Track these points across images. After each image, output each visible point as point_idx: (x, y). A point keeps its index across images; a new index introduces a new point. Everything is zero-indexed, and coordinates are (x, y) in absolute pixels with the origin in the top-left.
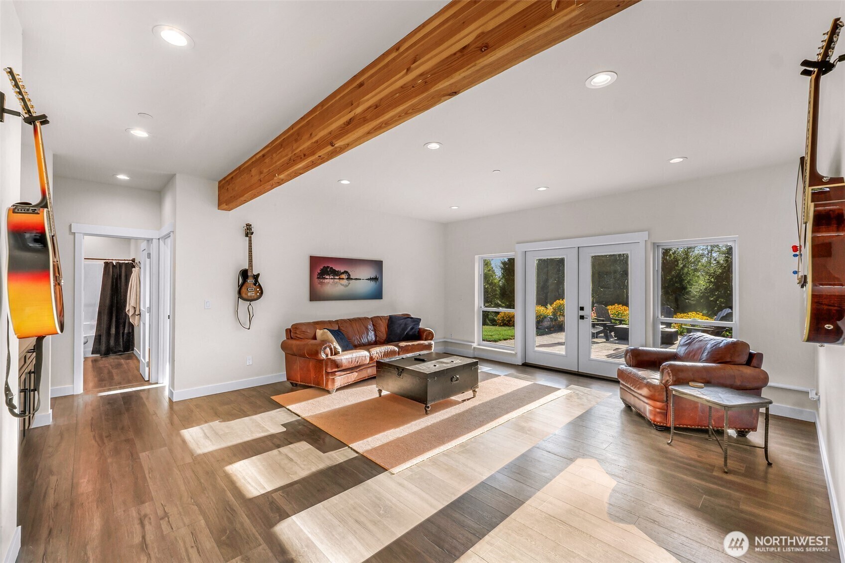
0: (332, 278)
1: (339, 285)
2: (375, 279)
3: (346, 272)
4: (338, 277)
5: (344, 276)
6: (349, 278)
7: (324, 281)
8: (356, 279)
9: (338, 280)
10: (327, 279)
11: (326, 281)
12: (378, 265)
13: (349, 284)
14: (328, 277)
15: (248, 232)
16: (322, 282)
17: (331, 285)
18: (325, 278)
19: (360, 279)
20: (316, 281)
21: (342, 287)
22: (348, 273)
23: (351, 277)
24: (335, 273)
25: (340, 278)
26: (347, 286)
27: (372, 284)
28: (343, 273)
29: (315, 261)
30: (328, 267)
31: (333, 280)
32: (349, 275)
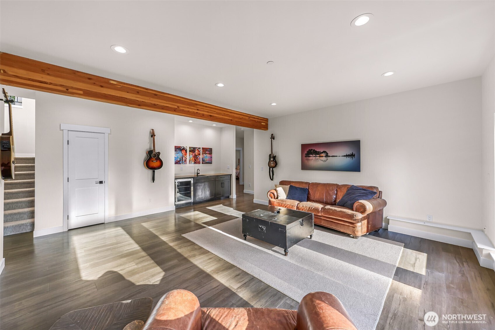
0: (314, 157)
1: (320, 160)
2: (352, 155)
3: (324, 152)
4: (319, 156)
5: (323, 155)
6: (327, 156)
7: (309, 158)
8: (333, 156)
9: (319, 158)
10: (311, 157)
11: (310, 158)
12: (356, 144)
13: (327, 159)
14: (312, 156)
15: (273, 137)
16: (308, 159)
17: (314, 161)
18: (310, 156)
19: (337, 156)
20: (305, 158)
21: (322, 162)
22: (327, 153)
23: (329, 155)
24: (317, 153)
25: (320, 156)
26: (325, 161)
27: (348, 160)
28: (322, 153)
29: (304, 146)
30: (312, 150)
31: (315, 158)
32: (327, 154)
